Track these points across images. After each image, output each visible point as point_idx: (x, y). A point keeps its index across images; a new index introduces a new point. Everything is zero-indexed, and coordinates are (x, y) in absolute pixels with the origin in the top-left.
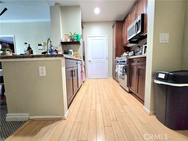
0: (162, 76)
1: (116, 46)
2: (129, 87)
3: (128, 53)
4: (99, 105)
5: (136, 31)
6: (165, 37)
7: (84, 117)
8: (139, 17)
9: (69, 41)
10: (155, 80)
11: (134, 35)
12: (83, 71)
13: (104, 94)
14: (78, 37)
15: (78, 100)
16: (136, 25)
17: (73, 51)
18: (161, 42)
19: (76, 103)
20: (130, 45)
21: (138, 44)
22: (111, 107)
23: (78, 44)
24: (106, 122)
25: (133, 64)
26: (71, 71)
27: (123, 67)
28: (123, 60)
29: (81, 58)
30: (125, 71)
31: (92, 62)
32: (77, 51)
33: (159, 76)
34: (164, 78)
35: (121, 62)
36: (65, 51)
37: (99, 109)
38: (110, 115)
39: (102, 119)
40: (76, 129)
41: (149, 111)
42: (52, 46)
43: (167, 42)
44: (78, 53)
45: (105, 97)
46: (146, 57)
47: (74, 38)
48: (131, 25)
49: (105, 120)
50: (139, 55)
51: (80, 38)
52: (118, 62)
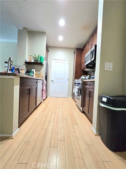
0: (105, 100)
1: (76, 70)
2: (82, 107)
3: (85, 77)
4: (52, 124)
5: (91, 58)
6: (109, 66)
7: (33, 136)
8: (93, 47)
9: (33, 61)
10: (100, 103)
11: (90, 61)
12: (44, 89)
13: (60, 113)
14: (42, 59)
15: (32, 118)
16: (91, 53)
17: (35, 71)
18: (106, 69)
19: (30, 121)
20: (87, 70)
21: (93, 69)
22: (62, 126)
23: (41, 65)
24: (53, 142)
25: (87, 87)
26: (28, 89)
27: (79, 89)
28: (79, 82)
29: (43, 78)
30: (80, 92)
31: (55, 82)
32: (40, 71)
33: (103, 100)
34: (106, 102)
35: (77, 84)
36: (28, 70)
37: (50, 128)
38: (59, 134)
39: (50, 138)
40: (20, 149)
41: (96, 132)
42: (12, 65)
43: (111, 70)
44: (40, 73)
45: (60, 116)
46: (95, 81)
47: (38, 59)
48: (88, 52)
49: (53, 140)
50: (91, 79)
51: (43, 59)
52: (75, 84)
